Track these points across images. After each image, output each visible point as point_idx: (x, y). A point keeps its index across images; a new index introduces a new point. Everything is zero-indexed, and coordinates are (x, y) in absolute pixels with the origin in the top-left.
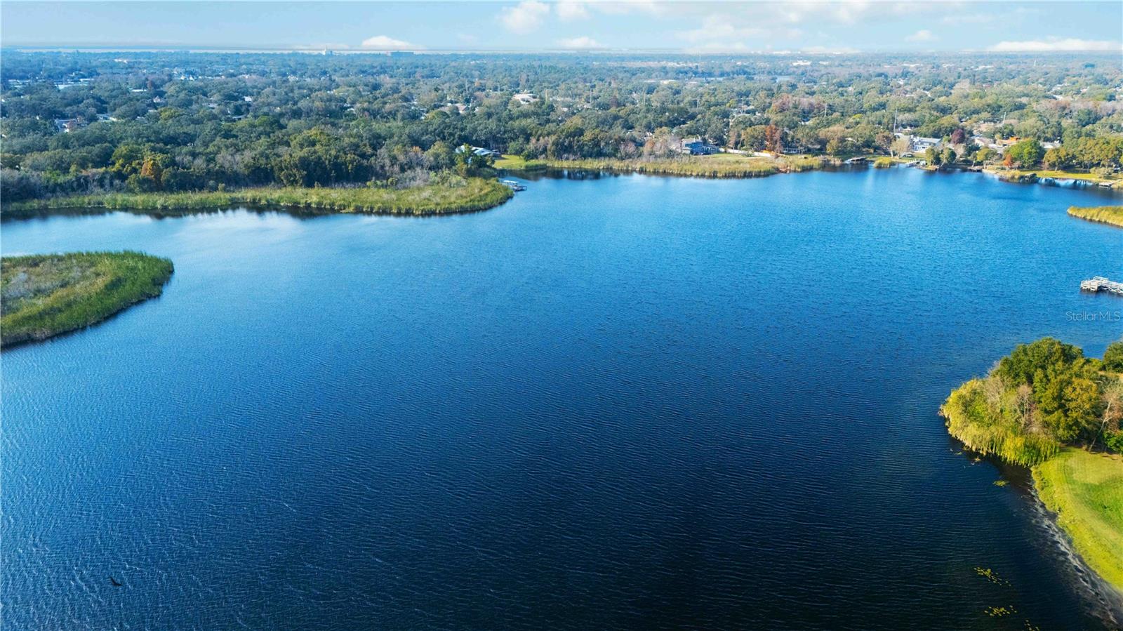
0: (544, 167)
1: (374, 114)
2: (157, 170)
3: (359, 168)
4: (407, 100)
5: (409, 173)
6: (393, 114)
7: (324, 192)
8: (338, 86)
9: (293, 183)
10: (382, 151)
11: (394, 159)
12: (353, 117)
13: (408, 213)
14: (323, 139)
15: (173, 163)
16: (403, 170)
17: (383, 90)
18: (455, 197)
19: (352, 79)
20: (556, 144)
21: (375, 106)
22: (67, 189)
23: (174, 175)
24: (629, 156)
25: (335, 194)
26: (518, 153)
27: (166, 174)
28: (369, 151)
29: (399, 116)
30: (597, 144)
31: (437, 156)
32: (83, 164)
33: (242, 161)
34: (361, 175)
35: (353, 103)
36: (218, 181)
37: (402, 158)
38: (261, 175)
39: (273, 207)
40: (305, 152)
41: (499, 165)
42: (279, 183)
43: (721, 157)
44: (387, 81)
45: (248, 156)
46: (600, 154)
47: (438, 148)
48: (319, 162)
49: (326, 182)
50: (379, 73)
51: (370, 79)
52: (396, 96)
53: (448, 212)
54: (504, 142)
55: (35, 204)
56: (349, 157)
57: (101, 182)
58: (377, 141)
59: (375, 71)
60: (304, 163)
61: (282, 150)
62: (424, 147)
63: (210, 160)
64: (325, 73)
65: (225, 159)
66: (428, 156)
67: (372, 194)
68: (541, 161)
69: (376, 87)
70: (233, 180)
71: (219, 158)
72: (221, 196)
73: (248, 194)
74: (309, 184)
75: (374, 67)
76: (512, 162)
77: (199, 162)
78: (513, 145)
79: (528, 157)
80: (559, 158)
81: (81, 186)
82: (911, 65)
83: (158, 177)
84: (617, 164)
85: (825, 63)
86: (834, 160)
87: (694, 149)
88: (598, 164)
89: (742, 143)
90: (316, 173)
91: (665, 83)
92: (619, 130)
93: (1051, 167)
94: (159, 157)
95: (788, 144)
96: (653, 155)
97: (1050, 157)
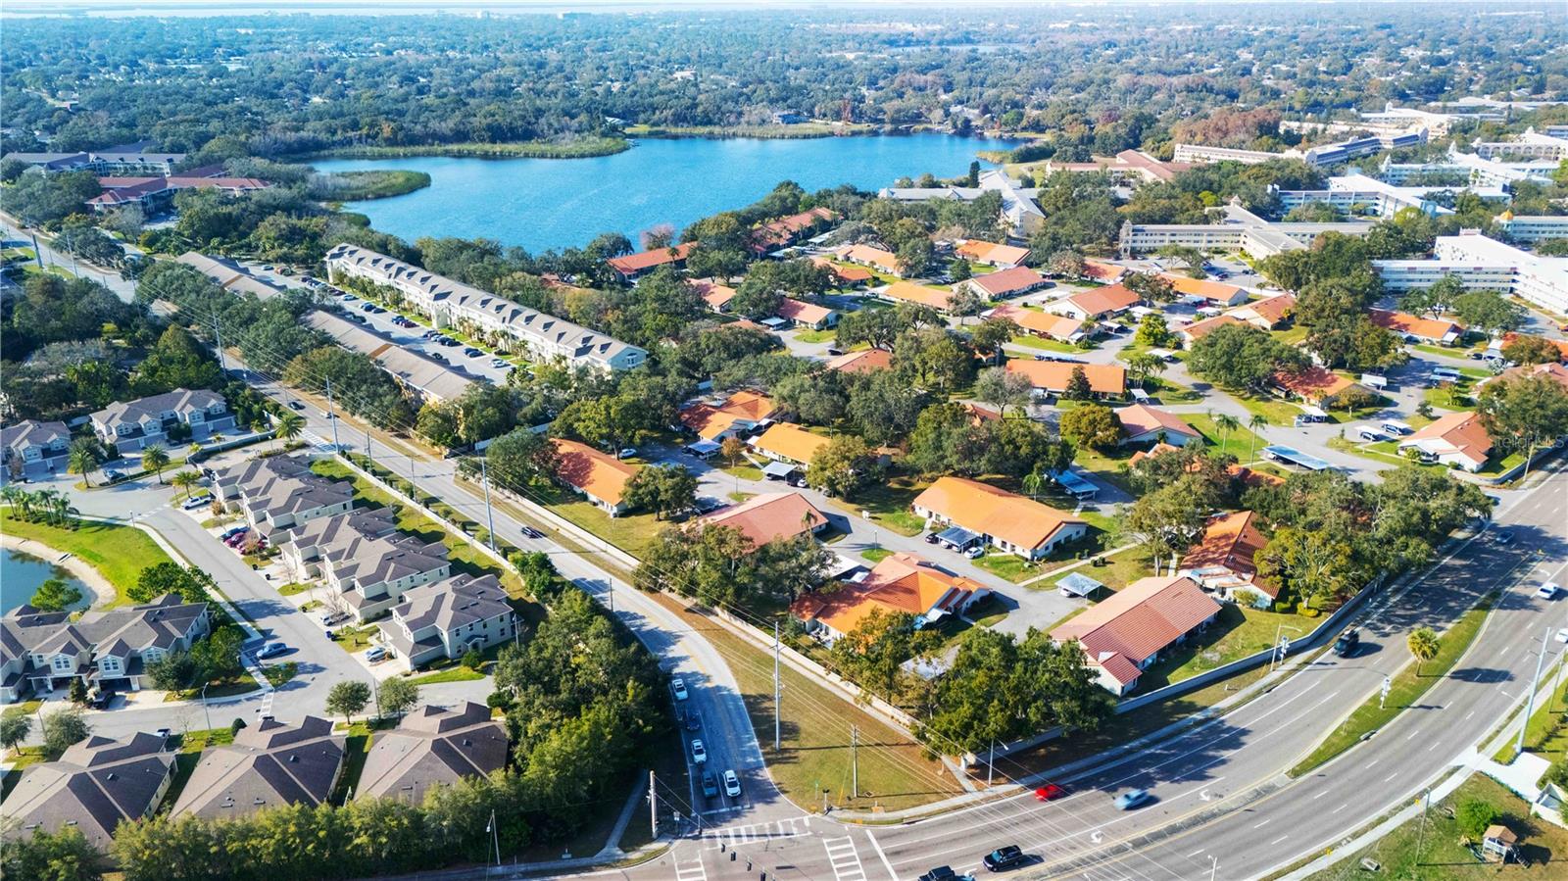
0: (663, 132)
1: (538, 94)
2: (395, 132)
3: (526, 131)
4: (569, 79)
5: (561, 135)
6: (555, 93)
7: (504, 146)
8: (503, 66)
9: (482, 141)
10: (543, 120)
11: (550, 125)
12: (519, 95)
13: (558, 157)
14: (500, 112)
15: (402, 128)
16: (556, 133)
17: (548, 69)
18: (587, 148)
19: (517, 55)
20: (674, 115)
21: (539, 86)
22: (341, 144)
23: (405, 136)
24: (730, 124)
25: (511, 147)
26: (645, 122)
27: (400, 135)
28: (533, 120)
29: (560, 95)
30: (707, 116)
31: (581, 123)
32: (345, 130)
33: (447, 126)
34: (528, 135)
35: (520, 83)
36: (434, 140)
37: (556, 125)
38: (461, 136)
39: (470, 155)
40: (489, 120)
41: (628, 131)
42: (473, 141)
43: (808, 125)
44: (552, 56)
45: (451, 123)
46: (709, 122)
47: (583, 118)
48: (499, 127)
49: (504, 140)
50: (546, 47)
51: (536, 56)
52: (559, 75)
53: (583, 156)
54: (636, 114)
55: (326, 152)
56: (520, 123)
57: (360, 140)
58: (539, 113)
59: (541, 43)
60: (489, 128)
61: (472, 119)
62: (573, 117)
63: (426, 127)
64: (487, 47)
65: (434, 125)
66: (575, 123)
67: (533, 146)
68: (662, 128)
69: (541, 65)
70: (444, 139)
71: (430, 125)
72: (439, 148)
73: (455, 147)
74: (493, 141)
75: (541, 39)
76: (642, 129)
77: (419, 127)
78: (642, 116)
79: (654, 125)
80: (676, 125)
81: (349, 142)
82: (1179, 28)
83: (396, 136)
84: (717, 130)
85: (1087, 25)
86: (888, 127)
87: (787, 120)
88: (706, 130)
89: (825, 115)
90: (497, 134)
91: (850, 56)
92: (730, 105)
93: (1024, 129)
94: (392, 125)
95: (858, 116)
96: (749, 123)
97: (1024, 123)
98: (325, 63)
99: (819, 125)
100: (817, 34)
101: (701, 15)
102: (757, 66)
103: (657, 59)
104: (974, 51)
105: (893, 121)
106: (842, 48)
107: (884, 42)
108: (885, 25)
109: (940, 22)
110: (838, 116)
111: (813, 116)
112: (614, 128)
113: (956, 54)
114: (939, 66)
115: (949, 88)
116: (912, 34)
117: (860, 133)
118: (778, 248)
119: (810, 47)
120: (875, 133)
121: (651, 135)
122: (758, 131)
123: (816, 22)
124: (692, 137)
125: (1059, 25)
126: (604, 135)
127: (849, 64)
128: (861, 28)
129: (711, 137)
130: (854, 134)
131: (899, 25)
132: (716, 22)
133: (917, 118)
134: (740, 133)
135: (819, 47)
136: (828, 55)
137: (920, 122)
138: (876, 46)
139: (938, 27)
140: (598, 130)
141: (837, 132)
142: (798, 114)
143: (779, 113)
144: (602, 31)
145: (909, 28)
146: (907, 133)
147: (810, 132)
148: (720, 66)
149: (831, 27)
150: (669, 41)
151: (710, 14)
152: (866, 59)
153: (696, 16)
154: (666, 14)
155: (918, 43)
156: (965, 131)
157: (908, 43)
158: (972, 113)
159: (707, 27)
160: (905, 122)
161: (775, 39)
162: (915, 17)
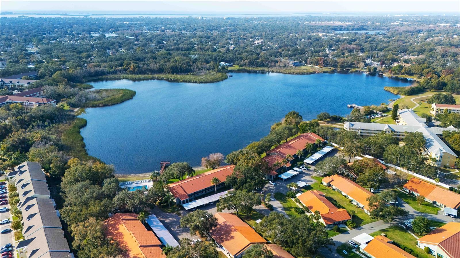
0: (244, 69)
2: (134, 68)
3: (187, 69)
4: (215, 44)
5: (201, 71)
6: (208, 50)
7: (176, 76)
9: (169, 73)
10: (195, 64)
11: (198, 67)
13: (196, 82)
15: (138, 67)
16: (199, 70)
18: (209, 78)
20: (249, 62)
22: (112, 73)
23: (138, 70)
24: (271, 66)
25: (179, 77)
26: (238, 64)
27: (136, 70)
28: (192, 64)
29: (210, 50)
30: (262, 63)
31: (210, 66)
32: (116, 67)
33: (156, 66)
34: (187, 71)
35: (198, 44)
36: (149, 72)
37: (200, 66)
38: (161, 71)
39: (162, 79)
40: (173, 64)
41: (230, 68)
42: (165, 73)
43: (304, 68)
44: (215, 33)
45: (158, 65)
46: (262, 66)
47: (212, 63)
48: (176, 67)
49: (177, 73)
50: (215, 30)
51: (209, 33)
54: (234, 60)
56: (185, 66)
57: (120, 71)
59: (214, 28)
60: (172, 68)
62: (207, 63)
63: (148, 66)
65: (152, 66)
66: (208, 66)
67: (189, 76)
68: (244, 67)
70: (153, 72)
71: (150, 65)
72: (150, 76)
73: (157, 75)
74: (173, 73)
75: (215, 26)
76: (236, 67)
77: (145, 66)
78: (236, 62)
79: (240, 66)
80: (249, 66)
81: (116, 72)
82: (443, 25)
83: (134, 70)
84: (266, 69)
85: (406, 23)
86: (339, 69)
87: (295, 64)
88: (261, 69)
89: (312, 63)
90: (175, 70)
91: (321, 35)
92: (273, 58)
93: (403, 74)
94: (135, 65)
95: (326, 64)
96: (279, 66)
97: (403, 71)
98: (138, 35)
99: (309, 68)
100: (308, 26)
101: (270, 18)
102: (286, 39)
103: (251, 35)
104: (367, 33)
105: (342, 66)
106: (318, 32)
107: (332, 29)
108: (331, 22)
109: (351, 21)
110: (317, 64)
111: (306, 63)
112: (224, 68)
113: (361, 34)
114: (355, 40)
115: (363, 50)
116: (342, 26)
117: (327, 72)
118: (284, 170)
119: (306, 31)
120: (333, 72)
121: (239, 71)
122: (283, 70)
123: (308, 21)
124: (255, 72)
125: (395, 23)
126: (219, 71)
127: (320, 38)
128: (323, 23)
129: (263, 72)
130: (324, 72)
131: (336, 22)
132: (274, 21)
133: (352, 65)
134: (275, 71)
135: (309, 31)
136: (312, 34)
137: (353, 67)
138: (330, 31)
139: (350, 23)
140: (216, 69)
141: (317, 71)
142: (300, 62)
143: (292, 62)
144: (236, 24)
145: (340, 23)
146: (346, 72)
147: (305, 71)
148: (272, 39)
149: (313, 23)
150: (257, 28)
151: (273, 18)
152: (326, 36)
153: (267, 19)
154: (259, 18)
155: (345, 29)
156: (374, 73)
157: (341, 30)
158: (376, 64)
159: (270, 23)
160: (346, 67)
161: (293, 27)
162: (341, 20)
